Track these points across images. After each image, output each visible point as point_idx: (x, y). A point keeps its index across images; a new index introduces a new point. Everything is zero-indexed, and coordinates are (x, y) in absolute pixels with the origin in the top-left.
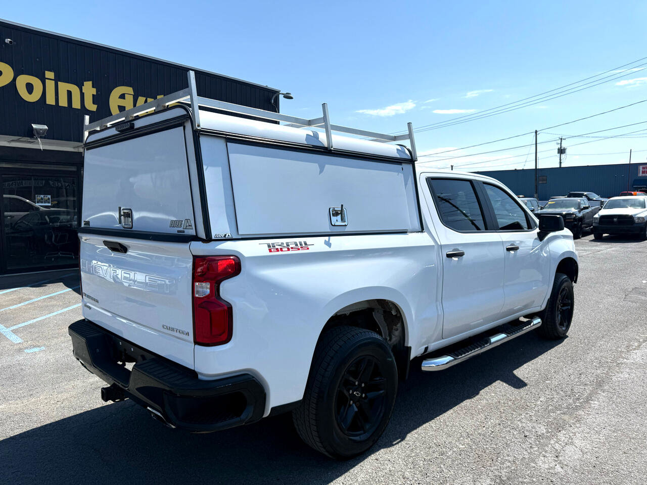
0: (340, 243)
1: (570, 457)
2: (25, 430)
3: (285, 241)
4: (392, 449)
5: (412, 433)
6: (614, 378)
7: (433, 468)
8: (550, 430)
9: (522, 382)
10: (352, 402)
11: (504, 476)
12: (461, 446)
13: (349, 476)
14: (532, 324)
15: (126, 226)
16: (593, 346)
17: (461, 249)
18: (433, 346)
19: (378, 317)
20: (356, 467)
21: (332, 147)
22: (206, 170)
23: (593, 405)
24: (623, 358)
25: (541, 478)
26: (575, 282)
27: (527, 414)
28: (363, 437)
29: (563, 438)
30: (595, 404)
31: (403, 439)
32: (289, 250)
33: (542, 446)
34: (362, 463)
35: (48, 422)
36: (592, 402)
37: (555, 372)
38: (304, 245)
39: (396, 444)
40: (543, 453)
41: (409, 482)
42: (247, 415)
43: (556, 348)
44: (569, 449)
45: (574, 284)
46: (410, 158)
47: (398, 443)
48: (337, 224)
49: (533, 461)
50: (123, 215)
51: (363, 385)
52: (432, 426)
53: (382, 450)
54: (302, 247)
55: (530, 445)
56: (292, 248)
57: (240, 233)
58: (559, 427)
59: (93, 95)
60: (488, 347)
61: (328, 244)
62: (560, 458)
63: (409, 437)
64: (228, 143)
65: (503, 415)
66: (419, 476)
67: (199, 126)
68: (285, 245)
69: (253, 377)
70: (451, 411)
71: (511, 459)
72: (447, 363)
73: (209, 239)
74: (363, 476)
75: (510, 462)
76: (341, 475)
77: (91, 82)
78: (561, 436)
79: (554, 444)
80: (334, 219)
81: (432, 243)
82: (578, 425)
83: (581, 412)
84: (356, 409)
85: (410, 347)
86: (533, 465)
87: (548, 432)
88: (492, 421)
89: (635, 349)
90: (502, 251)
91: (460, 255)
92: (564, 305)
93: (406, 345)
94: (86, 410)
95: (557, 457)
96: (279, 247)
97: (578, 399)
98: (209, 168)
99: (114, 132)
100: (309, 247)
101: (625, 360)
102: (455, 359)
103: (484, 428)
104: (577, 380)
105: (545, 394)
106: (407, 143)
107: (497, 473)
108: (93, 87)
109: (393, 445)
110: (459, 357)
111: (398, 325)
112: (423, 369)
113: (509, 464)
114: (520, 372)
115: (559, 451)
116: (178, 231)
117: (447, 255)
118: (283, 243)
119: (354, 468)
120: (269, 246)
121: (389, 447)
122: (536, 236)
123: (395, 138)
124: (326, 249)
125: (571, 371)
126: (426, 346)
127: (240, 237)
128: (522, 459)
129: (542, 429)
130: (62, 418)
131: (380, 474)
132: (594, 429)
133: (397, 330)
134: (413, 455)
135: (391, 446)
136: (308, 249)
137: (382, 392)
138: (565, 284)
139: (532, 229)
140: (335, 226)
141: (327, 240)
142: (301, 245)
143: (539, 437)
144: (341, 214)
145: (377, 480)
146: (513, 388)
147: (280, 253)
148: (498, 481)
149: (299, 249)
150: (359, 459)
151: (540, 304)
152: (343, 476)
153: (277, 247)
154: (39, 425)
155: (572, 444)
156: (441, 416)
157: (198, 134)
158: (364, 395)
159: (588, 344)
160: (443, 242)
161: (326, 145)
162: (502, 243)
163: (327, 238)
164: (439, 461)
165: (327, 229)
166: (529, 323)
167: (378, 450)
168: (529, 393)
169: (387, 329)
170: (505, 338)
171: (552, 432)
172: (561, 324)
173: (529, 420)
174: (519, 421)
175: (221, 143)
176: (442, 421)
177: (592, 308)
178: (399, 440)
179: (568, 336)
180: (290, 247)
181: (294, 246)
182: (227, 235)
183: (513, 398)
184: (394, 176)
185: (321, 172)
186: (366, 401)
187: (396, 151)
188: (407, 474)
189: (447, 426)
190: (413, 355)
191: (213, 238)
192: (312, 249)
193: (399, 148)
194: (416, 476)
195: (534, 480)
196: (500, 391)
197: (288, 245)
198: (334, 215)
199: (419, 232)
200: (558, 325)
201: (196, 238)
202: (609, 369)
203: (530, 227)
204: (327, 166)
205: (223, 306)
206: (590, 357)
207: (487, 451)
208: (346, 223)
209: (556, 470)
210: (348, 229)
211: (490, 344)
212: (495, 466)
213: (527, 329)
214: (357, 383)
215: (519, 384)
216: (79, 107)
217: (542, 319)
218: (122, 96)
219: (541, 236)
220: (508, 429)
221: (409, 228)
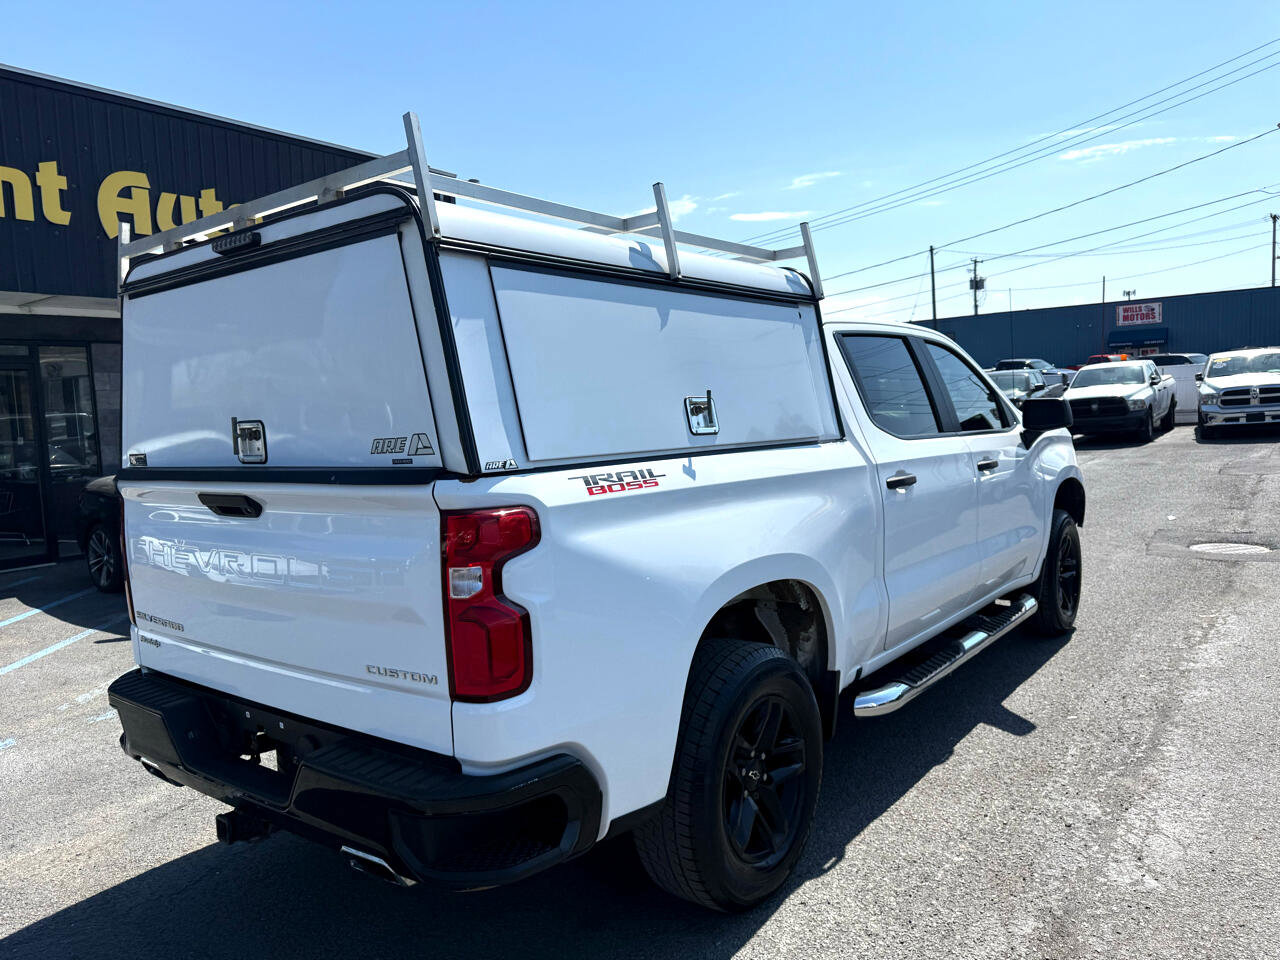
0: (714, 470)
1: (1163, 857)
2: (19, 927)
3: (613, 469)
4: (825, 878)
5: (854, 842)
6: (1185, 699)
7: (918, 908)
8: (1109, 810)
9: (1025, 721)
10: (746, 792)
11: (1056, 908)
12: (956, 859)
13: (760, 944)
14: (1023, 610)
15: (247, 459)
16: (1126, 643)
17: (911, 472)
18: (870, 665)
19: (768, 618)
20: (768, 923)
21: (679, 273)
22: (456, 324)
23: (1168, 754)
24: (1188, 661)
25: (1124, 903)
26: (1081, 525)
27: (1056, 782)
28: (771, 860)
29: (1138, 823)
30: (1170, 751)
31: (841, 856)
32: (623, 488)
33: (1105, 842)
34: (776, 914)
35: (70, 902)
36: (1165, 748)
37: (1077, 698)
38: (648, 477)
39: (830, 868)
40: (1112, 854)
41: (881, 942)
42: (568, 843)
43: (1061, 652)
44: (1155, 841)
45: (1079, 529)
46: (809, 293)
47: (833, 866)
48: (702, 430)
49: (1100, 872)
51: (763, 756)
52: (887, 826)
53: (807, 883)
54: (645, 482)
55: (1083, 843)
56: (628, 484)
57: (532, 458)
58: (1122, 802)
59: (61, 191)
60: (961, 660)
61: (690, 472)
62: (1146, 861)
63: (851, 850)
64: (492, 268)
65: (1013, 789)
66: (896, 927)
67: (437, 231)
68: (615, 478)
69: (578, 760)
70: (912, 793)
71: (1058, 872)
72: (898, 699)
73: (474, 473)
74: (788, 941)
75: (1056, 879)
76: (742, 944)
77: (55, 163)
78: (1131, 816)
79: (1125, 835)
80: (698, 421)
81: (862, 462)
82: (1155, 795)
83: (1150, 769)
84: (755, 807)
85: (839, 672)
86: (1103, 880)
87: (1106, 814)
88: (996, 802)
89: (1200, 643)
90: (969, 473)
91: (907, 483)
92: (1066, 569)
93: (830, 668)
94: (149, 868)
95: (1139, 859)
96: (606, 484)
97: (1136, 745)
98: (461, 321)
99: (208, 254)
100: (658, 480)
101: (1192, 664)
102: (913, 688)
103: (988, 818)
104: (1121, 709)
105: (1074, 740)
107: (1042, 904)
108: (60, 173)
109: (826, 871)
110: (919, 683)
111: (811, 630)
112: (858, 713)
113: (1057, 883)
114: (1014, 705)
115: (1139, 847)
116: (394, 461)
117: (888, 483)
118: (610, 475)
119: (764, 927)
120: (587, 483)
121: (818, 876)
122: (1020, 441)
123: (774, 256)
124: (686, 483)
125: (1105, 694)
126: (858, 667)
127: (532, 466)
128: (1077, 872)
129: (1094, 810)
130: (99, 890)
131: (819, 932)
132: (1186, 799)
133: (808, 640)
134: (871, 886)
135: (822, 874)
136: (657, 484)
137: (797, 766)
138: (1067, 530)
139: (1009, 426)
140: (697, 434)
141: (687, 465)
142: (643, 477)
143: (1093, 824)
144: (709, 408)
145: (818, 946)
146: (1013, 737)
147: (609, 495)
148: (1048, 919)
149: (641, 486)
150: (768, 907)
151: (1030, 573)
152: (748, 946)
153: (601, 483)
154: (51, 912)
155: (1157, 831)
156: (897, 803)
157: (433, 248)
158: (765, 777)
159: (1116, 640)
160: (880, 458)
161: (666, 269)
162: (970, 455)
163: (685, 461)
164: (925, 893)
165: (684, 442)
166: (1017, 607)
167: (799, 885)
168: (1045, 743)
169: (786, 639)
170: (986, 639)
171: (1112, 812)
172: (1065, 607)
173: (1062, 795)
174: (1045, 797)
175: (478, 268)
176: (903, 812)
178: (834, 859)
179: (1075, 629)
180: (624, 483)
181: (630, 479)
182: (508, 463)
183: (1017, 754)
184: (784, 330)
185: (664, 323)
186: (771, 787)
187: (785, 281)
188: (874, 927)
189: (916, 821)
190: (843, 683)
191: (483, 471)
192: (664, 485)
193: (788, 273)
194: (890, 928)
195: (1115, 908)
196: (991, 744)
197: (621, 479)
198: (693, 414)
199: (836, 441)
200: (1061, 610)
201: (443, 473)
202: (1171, 683)
203: (1006, 423)
204: (673, 313)
205: (509, 614)
206: (1128, 662)
207: (1009, 863)
208: (716, 429)
209: (1146, 885)
210: (720, 441)
211: (965, 652)
212: (1032, 890)
213: (1017, 619)
214: (753, 754)
215: (1020, 726)
216: (30, 217)
217: (1037, 599)
218: (126, 193)
219: (1027, 440)
220: (1032, 815)
221: (820, 433)
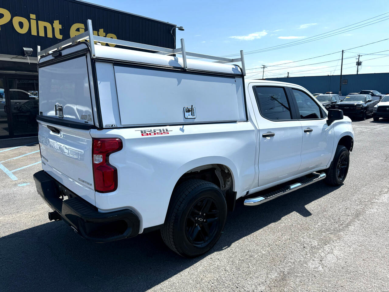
0: (190, 130)
1: (329, 261)
2: (11, 233)
3: (153, 128)
4: (221, 252)
5: (235, 242)
6: (367, 212)
7: (244, 265)
8: (320, 244)
9: (309, 212)
10: (197, 224)
11: (286, 271)
12: (263, 252)
13: (193, 268)
14: (319, 177)
15: (60, 117)
16: (358, 191)
17: (273, 132)
18: (252, 191)
19: (218, 173)
20: (198, 262)
21: (186, 68)
22: (100, 83)
23: (350, 229)
24: (376, 199)
25: (308, 274)
26: (351, 151)
27: (308, 233)
28: (204, 245)
29: (328, 249)
30: (352, 228)
31: (229, 246)
32: (155, 134)
33: (313, 253)
34: (202, 260)
35: (25, 229)
36: (350, 227)
37: (331, 207)
38: (165, 131)
39: (224, 249)
40: (313, 258)
41: (227, 273)
42: (127, 234)
43: (334, 191)
44: (330, 257)
45: (350, 152)
46: (241, 74)
47: (225, 249)
48: (189, 117)
49: (306, 263)
50: (58, 110)
51: (205, 214)
52: (248, 239)
53: (215, 253)
54: (164, 133)
55: (306, 253)
56: (157, 133)
57: (122, 124)
58: (326, 242)
59: (60, 29)
60: (288, 192)
61: (182, 130)
62: (323, 262)
63: (233, 245)
64: (114, 66)
65: (293, 233)
66: (235, 270)
67: (94, 56)
68: (153, 131)
69: (131, 211)
70: (262, 230)
71: (292, 261)
72: (260, 201)
73: (101, 128)
74: (201, 269)
75: (291, 263)
76: (188, 267)
77: (58, 21)
78: (327, 248)
79: (321, 253)
80: (187, 114)
81: (253, 128)
82: (338, 241)
83: (342, 233)
84: (199, 228)
85: (236, 192)
86: (305, 265)
87: (319, 245)
88: (285, 237)
89: (385, 193)
90: (301, 132)
91: (272, 135)
92: (343, 165)
93: (233, 191)
95: (321, 261)
96: (149, 133)
97: (342, 225)
98: (102, 82)
99: (51, 58)
100: (169, 132)
101: (377, 200)
102: (266, 199)
103: (280, 241)
104: (344, 212)
105: (321, 220)
106: (239, 64)
107: (282, 270)
108: (60, 24)
109: (223, 250)
110: (268, 197)
111: (229, 179)
112: (245, 204)
113: (290, 264)
114: (308, 207)
115: (323, 257)
116: (85, 122)
117: (263, 135)
118: (151, 130)
119: (197, 263)
120: (142, 132)
121: (220, 251)
122: (326, 123)
123: (232, 61)
124: (181, 133)
125: (340, 207)
126: (248, 191)
127: (123, 127)
128: (299, 261)
129: (315, 243)
130: (33, 226)
131: (212, 267)
132: (348, 244)
133: (229, 181)
134: (233, 256)
135: (221, 250)
136: (168, 133)
137: (216, 218)
138: (343, 152)
139: (323, 118)
140: (187, 118)
141: (182, 128)
142: (164, 131)
143: (312, 248)
144: (191, 111)
145: (209, 271)
146: (302, 217)
147: (149, 136)
148: (282, 274)
149: (162, 134)
150: (201, 258)
151: (326, 165)
152: (189, 268)
153: (147, 132)
154: (20, 231)
155: (332, 253)
156: (255, 232)
157: (94, 61)
158: (205, 220)
159: (355, 190)
160: (261, 127)
161: (183, 66)
162: (302, 127)
163: (181, 127)
164: (249, 260)
165: (182, 120)
166: (318, 176)
167: (213, 252)
168: (312, 220)
169: (223, 181)
170: (301, 186)
171: (321, 245)
172: (340, 177)
173: (308, 237)
174: (302, 237)
175: (109, 66)
176: (255, 236)
177: (363, 166)
178: (227, 246)
179: (343, 184)
180: (156, 133)
181: (159, 132)
182: (114, 125)
183: (301, 223)
184: (229, 86)
185: (178, 84)
186: (206, 224)
187: (232, 69)
188: (228, 268)
189: (257, 239)
190: (238, 196)
191: (104, 127)
192: (171, 134)
193: (234, 67)
194: (232, 269)
195: (304, 274)
196: (294, 218)
197: (155, 131)
198: (186, 112)
199: (245, 121)
200: (337, 178)
201: (94, 127)
202: (365, 206)
203: (322, 117)
204: (183, 80)
205: (111, 169)
206: (355, 198)
207: (279, 256)
208: (195, 117)
209: (319, 269)
210: (196, 121)
211: (290, 189)
212: (282, 265)
213: (315, 180)
214: (200, 213)
215: (306, 214)
216: (51, 37)
217: (326, 174)
218: (78, 30)
219: (329, 123)
220: (294, 242)
221: (238, 118)
